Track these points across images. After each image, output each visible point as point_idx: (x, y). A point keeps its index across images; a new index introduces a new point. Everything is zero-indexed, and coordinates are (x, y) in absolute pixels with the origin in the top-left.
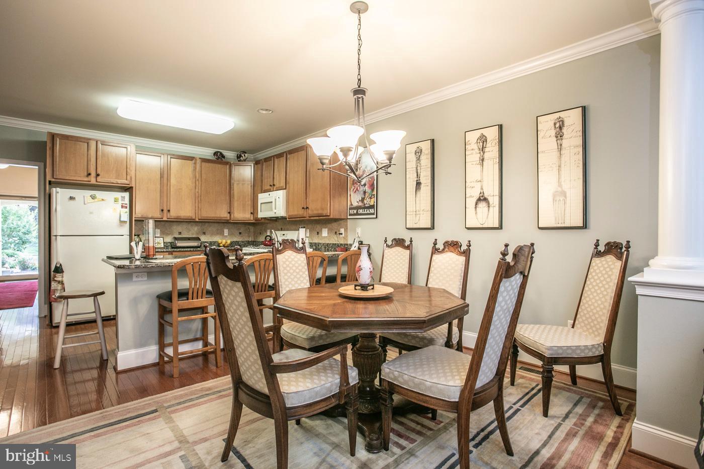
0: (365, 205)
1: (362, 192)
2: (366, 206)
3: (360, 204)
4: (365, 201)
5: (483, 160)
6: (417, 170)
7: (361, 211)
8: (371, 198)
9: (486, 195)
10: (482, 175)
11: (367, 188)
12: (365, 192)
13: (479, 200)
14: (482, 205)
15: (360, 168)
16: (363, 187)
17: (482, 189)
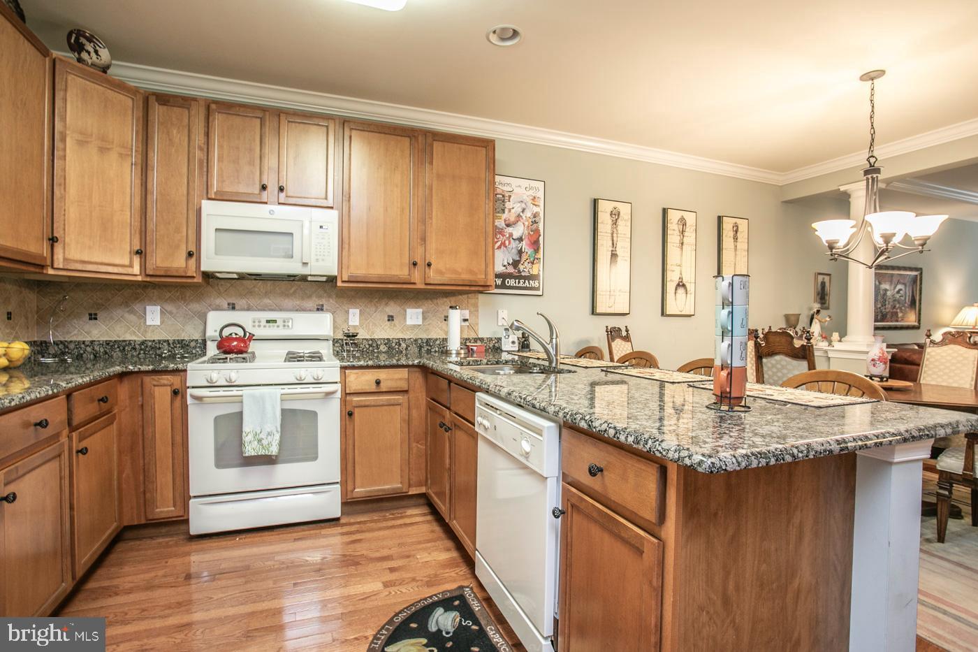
0: (519, 272)
1: (514, 251)
2: (523, 274)
3: (511, 270)
4: (521, 267)
5: (682, 244)
6: (612, 237)
7: (512, 282)
8: (533, 263)
9: (684, 281)
10: (681, 260)
11: (524, 245)
12: (520, 252)
13: (678, 285)
14: (681, 291)
15: (510, 211)
16: (517, 242)
17: (681, 274)
